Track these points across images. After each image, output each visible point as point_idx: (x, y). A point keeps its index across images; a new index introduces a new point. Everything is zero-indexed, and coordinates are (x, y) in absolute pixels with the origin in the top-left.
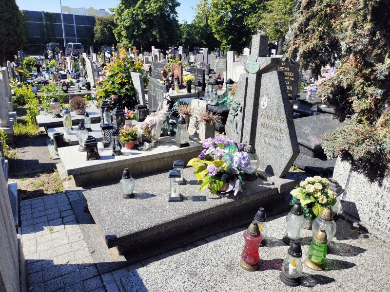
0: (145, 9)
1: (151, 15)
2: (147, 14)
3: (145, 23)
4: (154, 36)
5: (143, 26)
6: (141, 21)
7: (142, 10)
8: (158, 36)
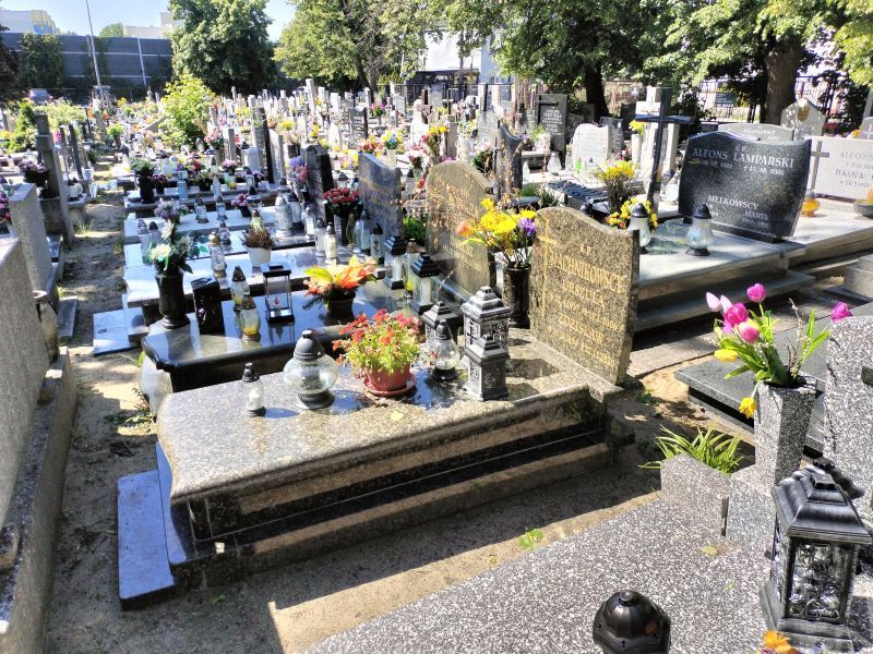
0: (209, 33)
1: (218, 42)
2: (212, 42)
3: (211, 54)
4: (226, 74)
5: (209, 59)
6: (206, 51)
7: (205, 35)
8: (231, 72)
